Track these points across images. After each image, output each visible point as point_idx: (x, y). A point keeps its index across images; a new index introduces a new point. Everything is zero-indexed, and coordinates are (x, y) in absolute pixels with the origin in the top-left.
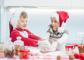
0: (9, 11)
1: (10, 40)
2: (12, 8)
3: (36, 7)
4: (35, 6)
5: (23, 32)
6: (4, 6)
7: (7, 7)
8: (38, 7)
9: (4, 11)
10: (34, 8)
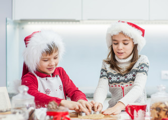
0: (23, 28)
1: (24, 92)
2: (29, 23)
3: (79, 21)
4: (77, 19)
5: (47, 79)
6: (13, 19)
7: (20, 22)
8: (82, 20)
9: (15, 28)
10: (74, 23)
